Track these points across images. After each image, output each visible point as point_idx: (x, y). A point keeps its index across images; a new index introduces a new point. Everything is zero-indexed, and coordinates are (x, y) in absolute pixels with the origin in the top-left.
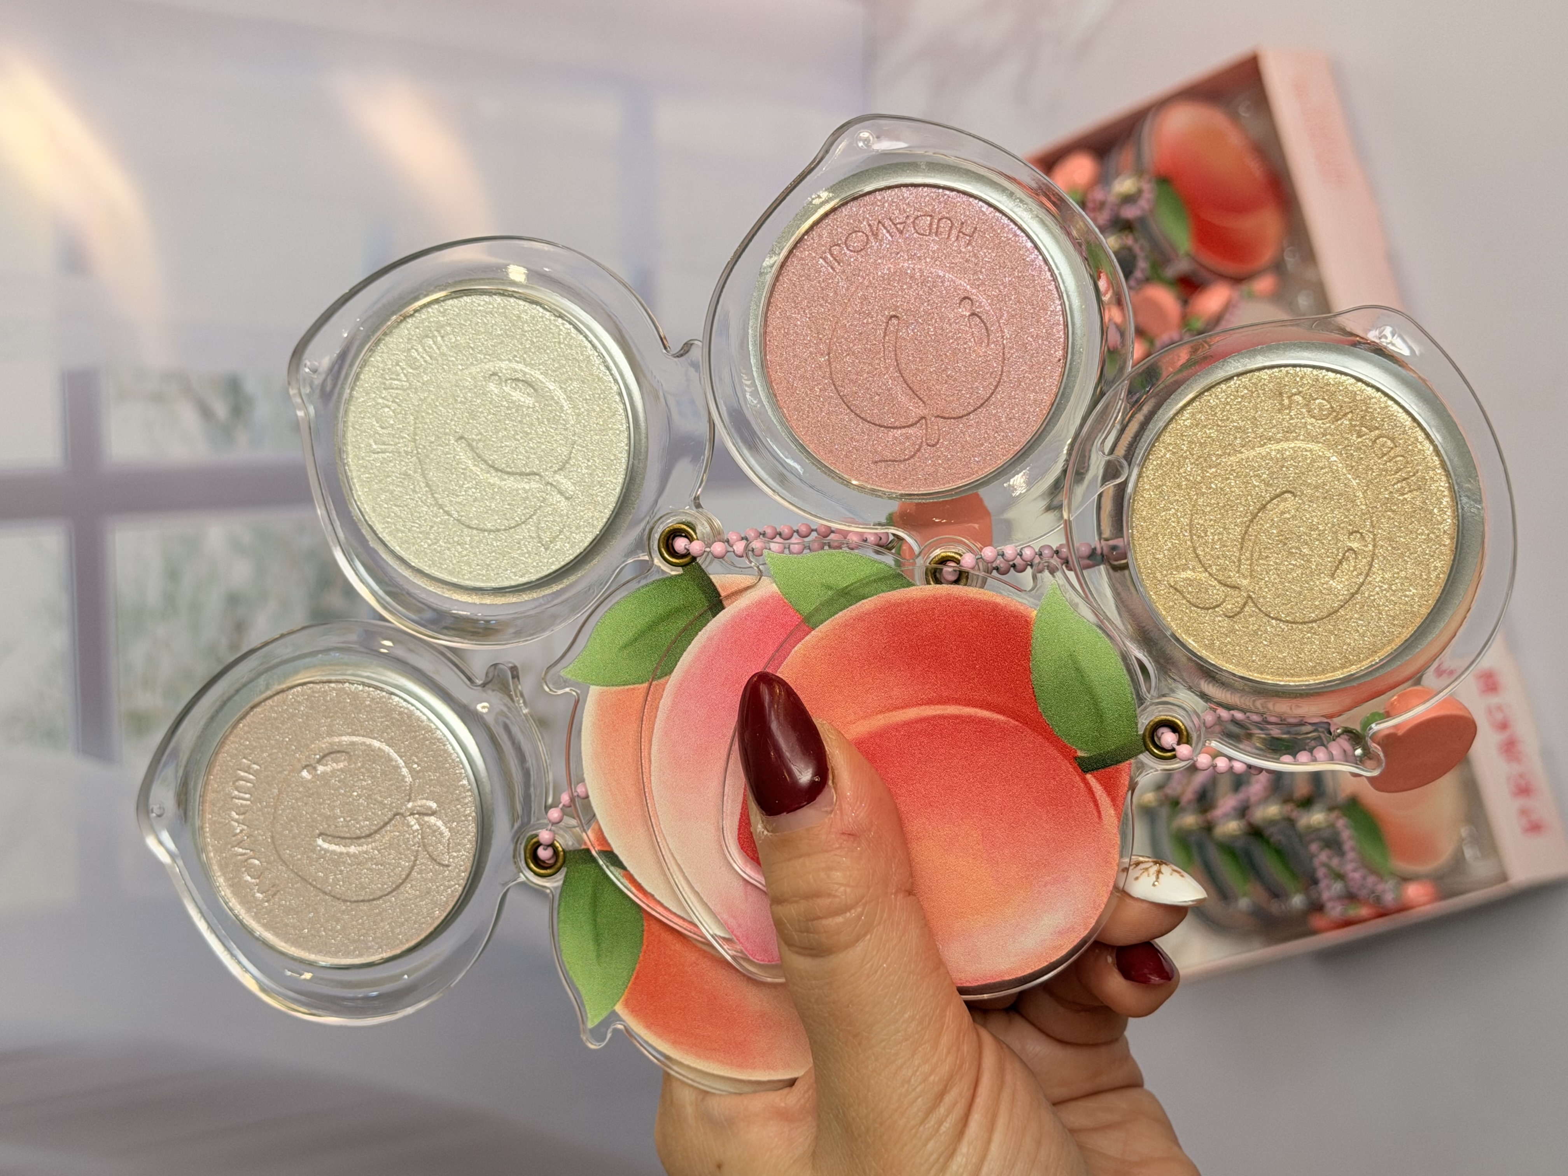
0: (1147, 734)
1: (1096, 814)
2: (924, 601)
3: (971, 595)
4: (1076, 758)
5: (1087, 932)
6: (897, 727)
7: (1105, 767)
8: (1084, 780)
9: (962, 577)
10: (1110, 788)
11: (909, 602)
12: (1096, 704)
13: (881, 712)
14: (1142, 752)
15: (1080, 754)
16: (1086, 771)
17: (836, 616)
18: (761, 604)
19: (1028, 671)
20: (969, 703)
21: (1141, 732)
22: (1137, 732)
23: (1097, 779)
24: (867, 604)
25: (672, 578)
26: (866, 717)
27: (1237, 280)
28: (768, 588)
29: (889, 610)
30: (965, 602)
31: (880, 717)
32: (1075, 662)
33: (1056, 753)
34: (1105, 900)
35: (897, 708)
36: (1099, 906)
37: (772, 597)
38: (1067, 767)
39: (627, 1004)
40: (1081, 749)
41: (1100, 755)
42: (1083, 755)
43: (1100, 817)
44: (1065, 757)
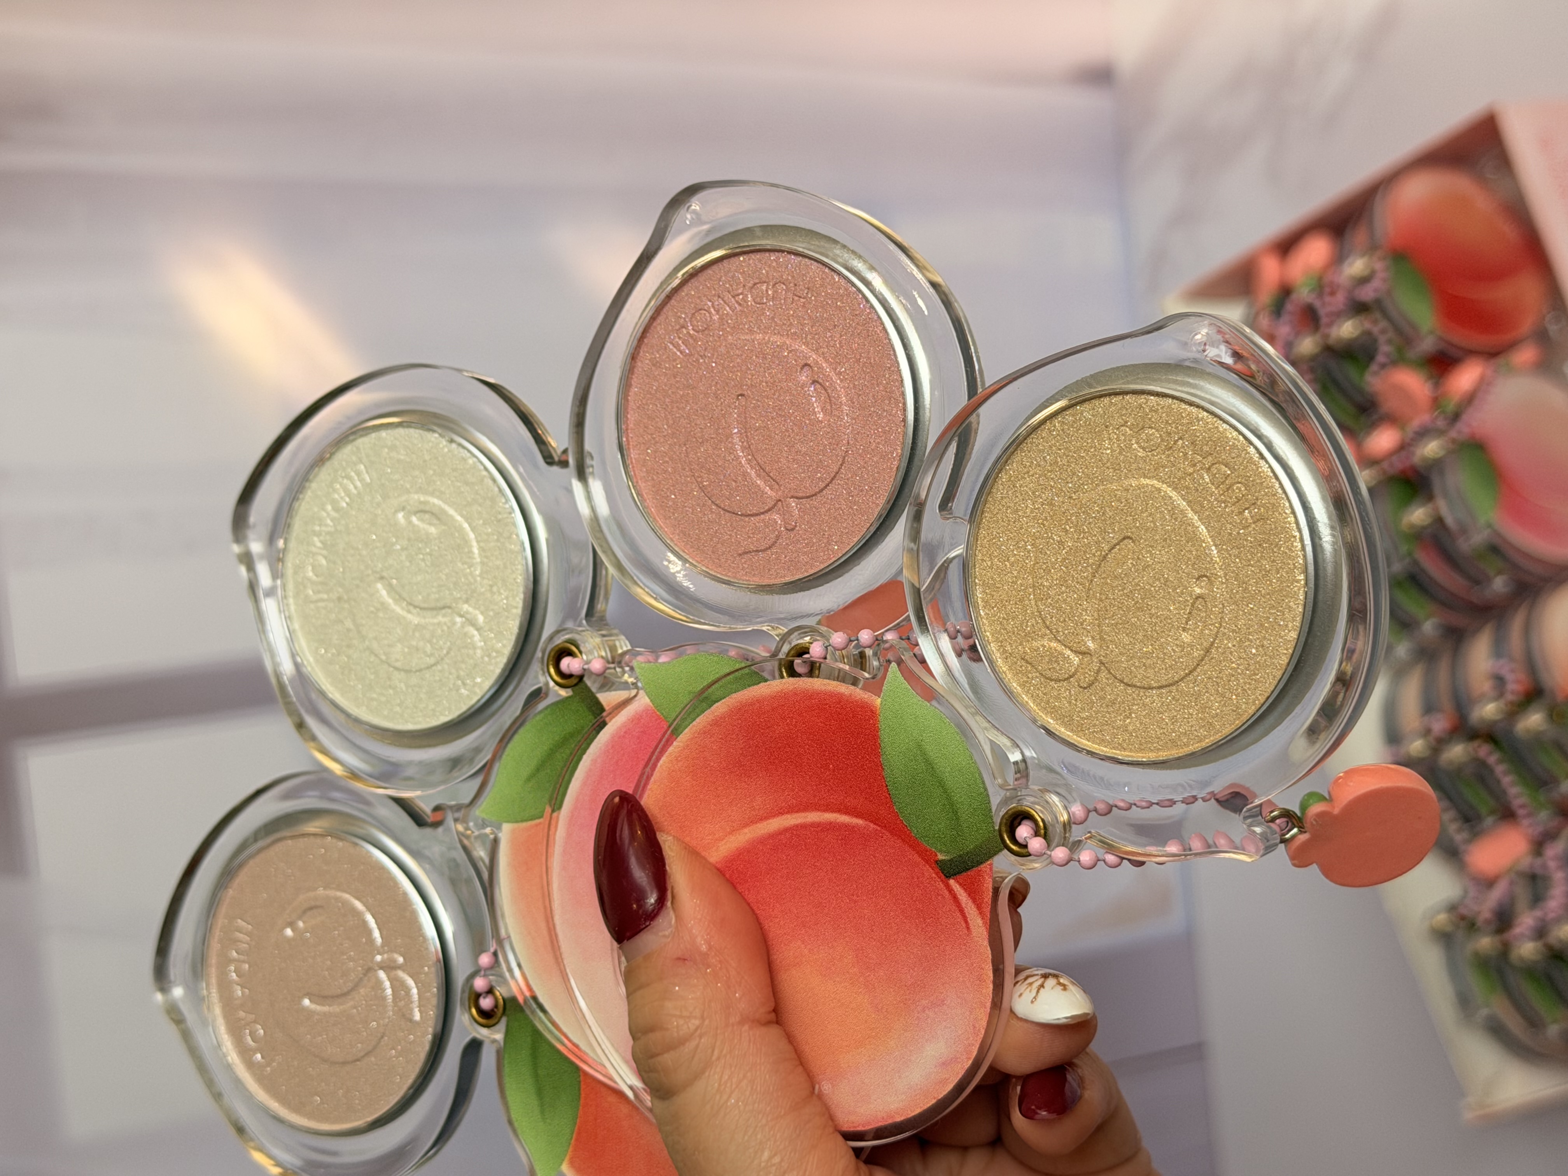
0: (1004, 829)
1: (964, 925)
2: (774, 697)
3: (816, 687)
4: (936, 862)
5: (970, 1062)
6: (762, 841)
7: (968, 870)
8: (948, 887)
9: (813, 669)
10: (974, 893)
11: (759, 701)
12: (949, 798)
13: (746, 825)
14: (1001, 850)
15: (941, 857)
16: (948, 877)
17: (694, 723)
18: (637, 719)
19: (879, 766)
20: (828, 808)
21: (997, 828)
22: (993, 827)
23: (960, 884)
24: (720, 708)
25: (564, 700)
26: (731, 832)
27: (1492, 354)
28: (643, 701)
29: (741, 710)
30: (809, 696)
31: (746, 830)
32: (924, 754)
33: (917, 858)
34: (984, 1023)
35: (762, 819)
36: (979, 1030)
37: (646, 710)
38: (929, 872)
39: (572, 1163)
40: (941, 851)
41: (960, 856)
42: (944, 858)
43: (968, 928)
44: (927, 862)
